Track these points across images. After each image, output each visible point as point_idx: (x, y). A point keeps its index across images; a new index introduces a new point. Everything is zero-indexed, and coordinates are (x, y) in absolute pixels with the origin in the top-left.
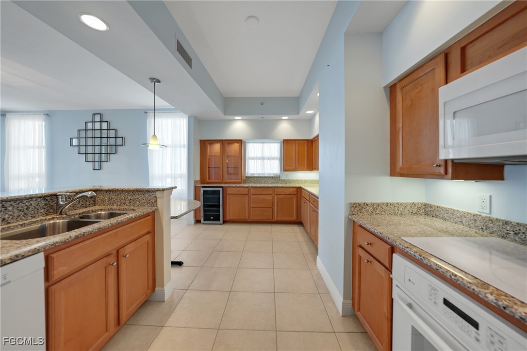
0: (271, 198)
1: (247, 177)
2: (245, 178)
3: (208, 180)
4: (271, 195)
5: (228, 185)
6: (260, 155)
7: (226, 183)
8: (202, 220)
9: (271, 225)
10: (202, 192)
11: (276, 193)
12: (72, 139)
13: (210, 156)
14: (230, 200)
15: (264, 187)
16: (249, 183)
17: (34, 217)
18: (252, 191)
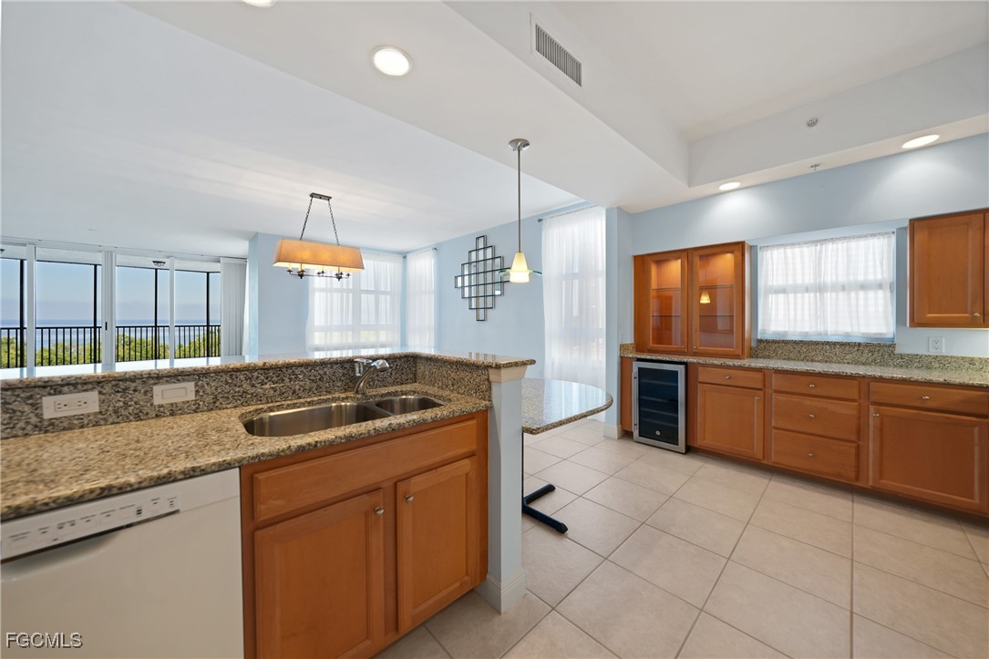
0: (854, 413)
1: (760, 341)
2: (754, 344)
3: (651, 345)
4: (854, 401)
5: (701, 360)
6: (809, 279)
7: (695, 354)
8: (636, 433)
9: (850, 497)
10: (635, 370)
11: (873, 398)
12: (456, 277)
13: (658, 290)
14: (705, 398)
15: (820, 375)
16: (769, 357)
17: (330, 392)
18: (776, 382)
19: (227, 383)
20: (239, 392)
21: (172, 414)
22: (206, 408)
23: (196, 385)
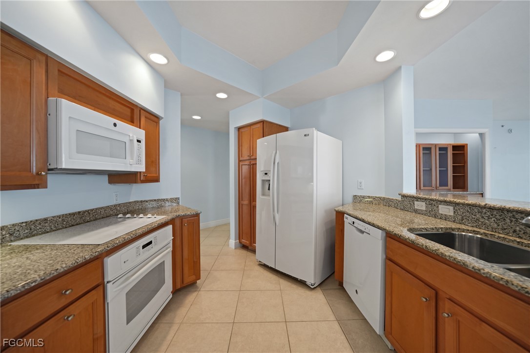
19: (468, 212)
20: (474, 218)
21: (446, 220)
22: (458, 222)
23: (454, 209)
